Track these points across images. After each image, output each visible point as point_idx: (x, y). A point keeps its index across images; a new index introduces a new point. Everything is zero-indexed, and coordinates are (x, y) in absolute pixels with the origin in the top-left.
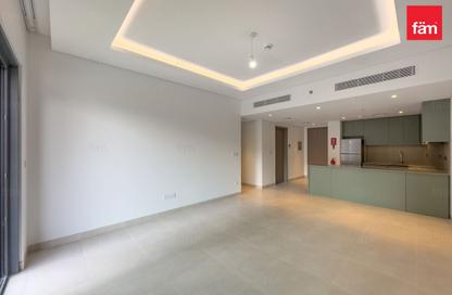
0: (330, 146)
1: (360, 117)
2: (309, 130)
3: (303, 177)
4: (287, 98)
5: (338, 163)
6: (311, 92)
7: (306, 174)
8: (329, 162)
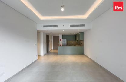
0: (60, 41)
1: (67, 34)
2: (53, 36)
3: (52, 50)
4: (56, 26)
5: (62, 45)
6: (64, 26)
7: (52, 49)
8: (60, 45)
